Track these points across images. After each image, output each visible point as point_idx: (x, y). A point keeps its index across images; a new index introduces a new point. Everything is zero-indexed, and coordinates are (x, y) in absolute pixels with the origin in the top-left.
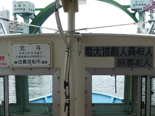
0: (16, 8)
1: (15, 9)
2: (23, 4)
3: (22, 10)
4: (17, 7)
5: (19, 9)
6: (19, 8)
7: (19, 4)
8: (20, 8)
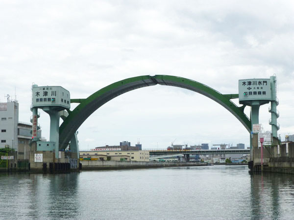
0: (39, 97)
1: (37, 100)
2: (51, 91)
3: (50, 100)
4: (41, 96)
5: (45, 100)
6: (45, 97)
7: (45, 91)
8: (47, 97)
